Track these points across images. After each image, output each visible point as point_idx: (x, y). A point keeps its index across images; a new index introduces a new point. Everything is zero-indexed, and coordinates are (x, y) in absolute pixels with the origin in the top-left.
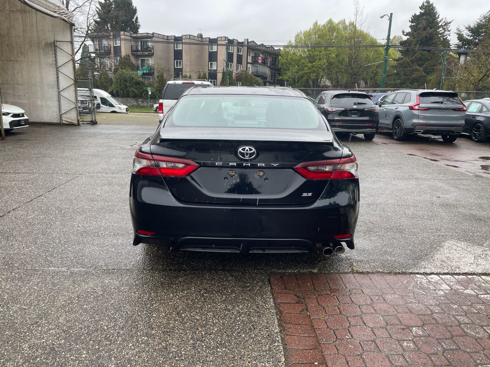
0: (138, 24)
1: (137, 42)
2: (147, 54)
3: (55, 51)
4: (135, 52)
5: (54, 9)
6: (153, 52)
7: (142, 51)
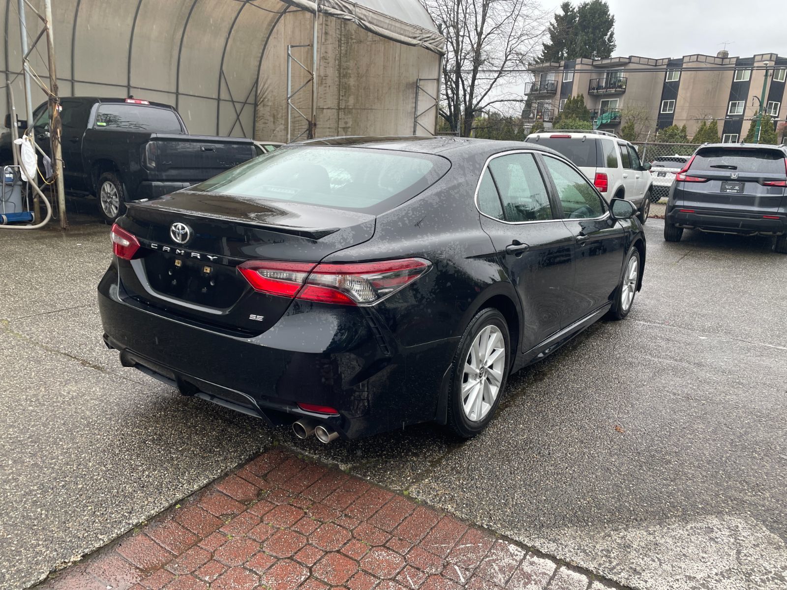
0: (612, 44)
1: (600, 73)
2: (613, 91)
3: (417, 94)
4: (595, 92)
5: (414, 33)
6: (625, 89)
7: (606, 88)
